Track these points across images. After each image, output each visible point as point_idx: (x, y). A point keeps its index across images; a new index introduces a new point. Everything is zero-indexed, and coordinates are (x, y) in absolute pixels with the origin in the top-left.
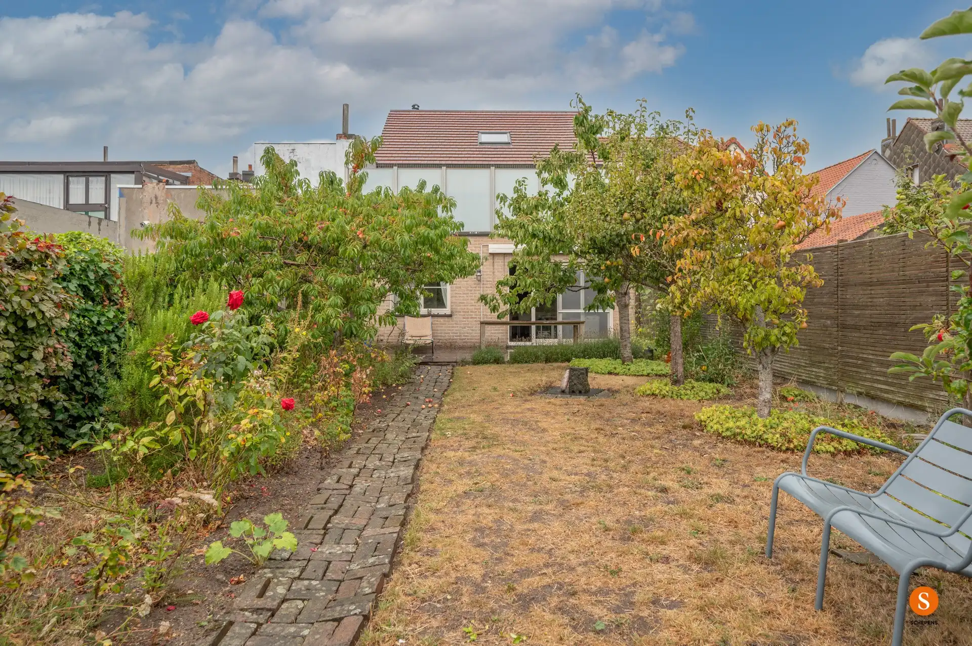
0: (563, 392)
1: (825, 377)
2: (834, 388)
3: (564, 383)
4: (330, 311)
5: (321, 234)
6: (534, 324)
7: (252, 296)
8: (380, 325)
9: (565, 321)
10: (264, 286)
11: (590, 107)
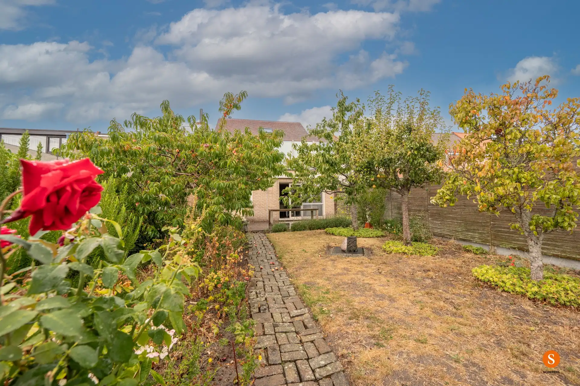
0: (343, 251)
1: (479, 238)
2: (488, 244)
3: (345, 246)
4: (214, 208)
5: (207, 150)
6: (290, 210)
7: (150, 197)
8: (243, 216)
9: (305, 209)
10: (160, 189)
11: (347, 97)
